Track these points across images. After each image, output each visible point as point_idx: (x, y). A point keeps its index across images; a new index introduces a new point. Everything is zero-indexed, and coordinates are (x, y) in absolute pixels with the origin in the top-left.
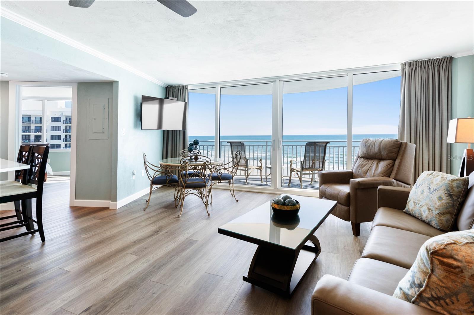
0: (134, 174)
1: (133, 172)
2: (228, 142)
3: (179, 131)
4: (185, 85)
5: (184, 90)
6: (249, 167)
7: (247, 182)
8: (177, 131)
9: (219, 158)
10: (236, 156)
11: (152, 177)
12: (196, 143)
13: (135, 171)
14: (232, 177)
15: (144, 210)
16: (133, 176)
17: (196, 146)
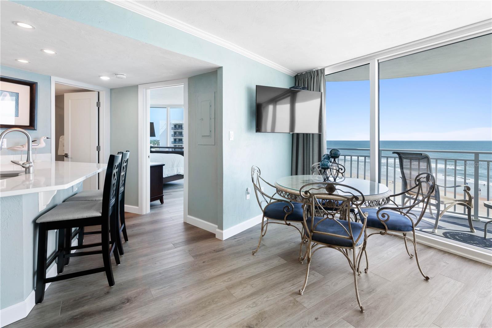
0: (248, 193)
1: (247, 190)
2: (394, 153)
3: (313, 134)
4: (321, 68)
5: (318, 77)
6: (441, 200)
7: (438, 224)
8: (309, 134)
9: (379, 182)
10: (417, 183)
11: (269, 202)
12: (334, 155)
13: (250, 189)
14: (413, 227)
15: (253, 254)
16: (247, 195)
17: (335, 160)
